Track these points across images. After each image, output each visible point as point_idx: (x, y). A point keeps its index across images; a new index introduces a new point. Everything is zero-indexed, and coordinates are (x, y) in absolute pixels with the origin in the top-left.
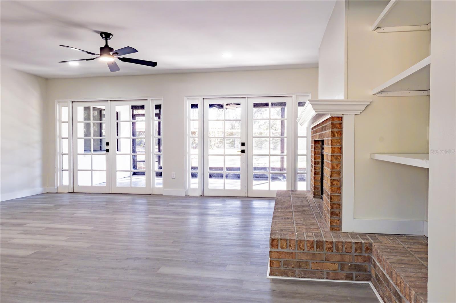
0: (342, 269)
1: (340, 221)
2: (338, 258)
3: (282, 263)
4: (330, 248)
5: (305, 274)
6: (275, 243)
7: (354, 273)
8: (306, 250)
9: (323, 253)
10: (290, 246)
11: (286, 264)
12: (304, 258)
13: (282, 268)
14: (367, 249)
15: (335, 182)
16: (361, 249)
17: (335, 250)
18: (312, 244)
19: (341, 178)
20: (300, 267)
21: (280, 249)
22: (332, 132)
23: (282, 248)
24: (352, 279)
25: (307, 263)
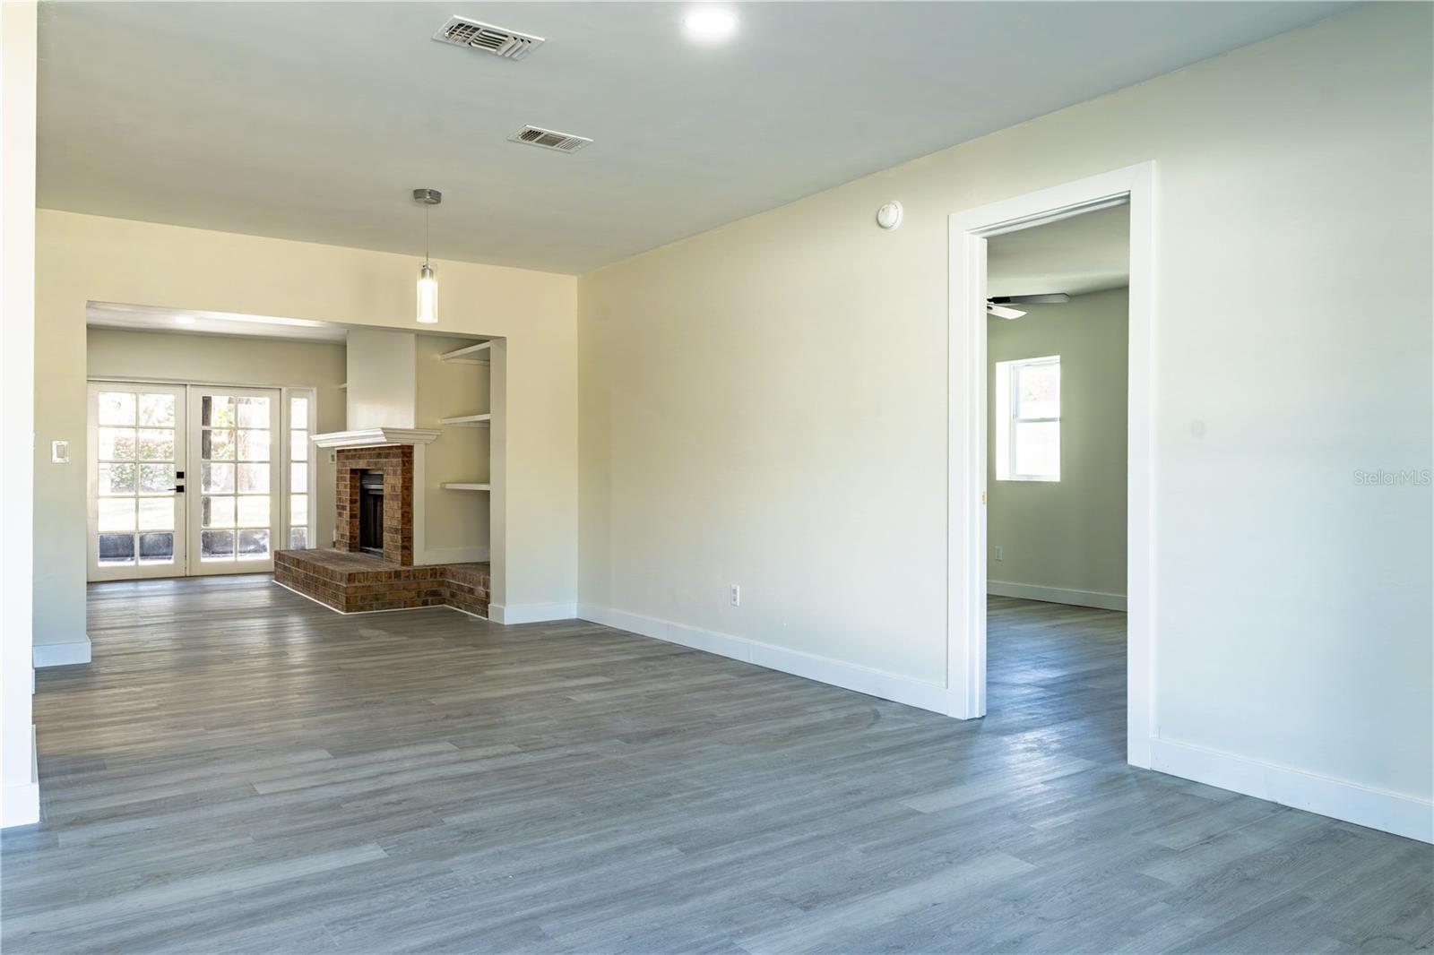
0: (418, 597)
1: (411, 555)
2: (414, 586)
3: (359, 599)
4: (408, 577)
5: (383, 606)
6: (352, 577)
7: (430, 599)
8: (384, 580)
9: (401, 583)
10: (367, 579)
11: (363, 598)
12: (382, 590)
13: (360, 603)
14: (441, 574)
15: (406, 515)
16: (436, 574)
17: (412, 578)
18: (389, 575)
19: (412, 509)
20: (377, 599)
21: (357, 584)
22: (403, 461)
23: (359, 582)
24: (427, 605)
25: (384, 595)
